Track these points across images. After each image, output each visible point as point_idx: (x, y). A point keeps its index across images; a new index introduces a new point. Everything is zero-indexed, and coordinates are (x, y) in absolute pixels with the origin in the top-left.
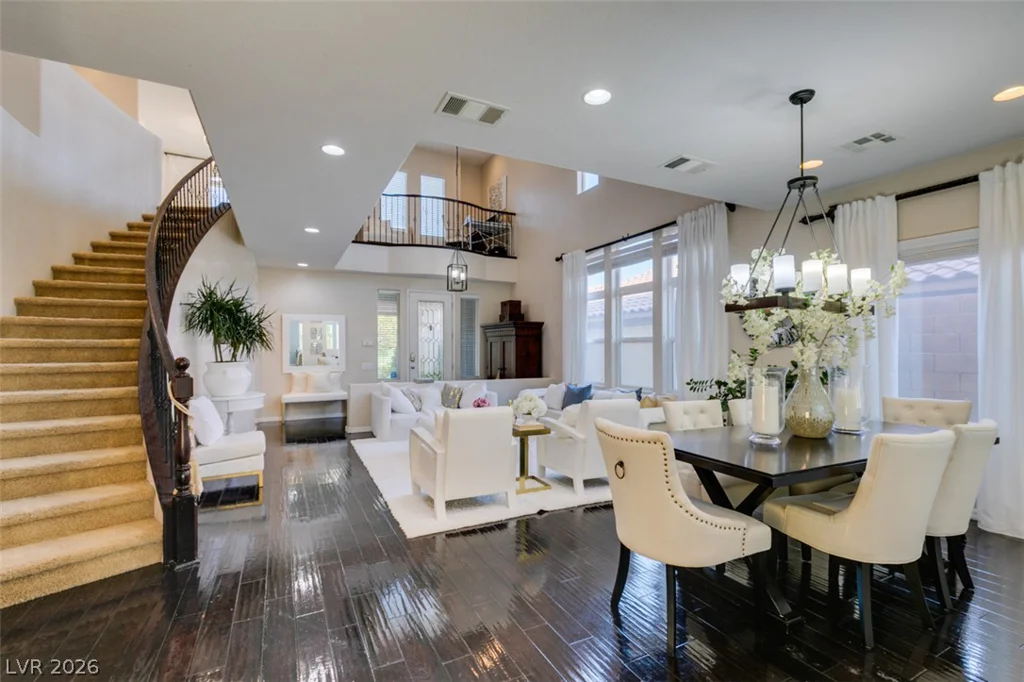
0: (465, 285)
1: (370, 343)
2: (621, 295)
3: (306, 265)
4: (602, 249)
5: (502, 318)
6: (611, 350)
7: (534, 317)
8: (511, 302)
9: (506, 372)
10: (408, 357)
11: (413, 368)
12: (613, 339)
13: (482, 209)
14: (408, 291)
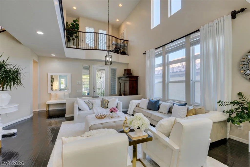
0: (111, 63)
1: (80, 83)
2: (169, 65)
3: (55, 55)
4: (162, 48)
5: (124, 75)
6: (165, 85)
7: (135, 74)
8: (127, 69)
9: (126, 93)
10: (93, 88)
11: (94, 91)
12: (166, 82)
13: (118, 39)
14: (93, 65)
